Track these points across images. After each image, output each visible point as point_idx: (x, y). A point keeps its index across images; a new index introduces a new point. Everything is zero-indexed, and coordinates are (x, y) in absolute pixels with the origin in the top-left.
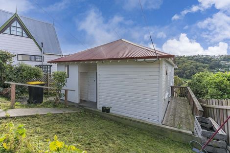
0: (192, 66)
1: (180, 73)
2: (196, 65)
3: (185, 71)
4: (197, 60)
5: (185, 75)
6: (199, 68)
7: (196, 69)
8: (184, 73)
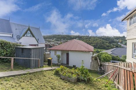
0: (101, 42)
1: (95, 45)
2: (103, 42)
3: (97, 44)
4: (103, 39)
5: (97, 47)
6: (104, 43)
7: (103, 43)
8: (97, 46)
